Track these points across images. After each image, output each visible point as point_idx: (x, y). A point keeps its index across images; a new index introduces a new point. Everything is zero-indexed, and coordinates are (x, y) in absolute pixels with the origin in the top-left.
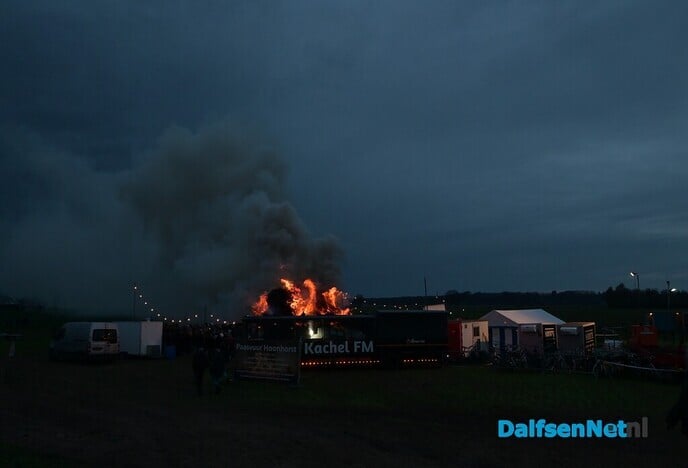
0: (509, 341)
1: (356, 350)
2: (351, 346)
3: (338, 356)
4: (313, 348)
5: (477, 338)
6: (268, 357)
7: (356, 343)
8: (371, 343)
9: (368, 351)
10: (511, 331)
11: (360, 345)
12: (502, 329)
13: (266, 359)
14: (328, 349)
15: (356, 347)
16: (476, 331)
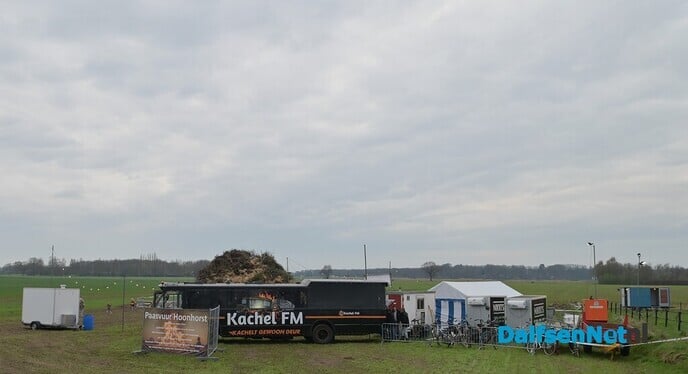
0: (458, 314)
1: (283, 322)
2: (279, 317)
3: (264, 327)
4: (236, 319)
5: (422, 310)
6: (179, 326)
7: (283, 314)
8: (301, 314)
9: (296, 322)
10: (460, 304)
11: (289, 316)
12: (451, 303)
13: (175, 329)
14: (253, 320)
15: (284, 318)
16: (421, 304)
